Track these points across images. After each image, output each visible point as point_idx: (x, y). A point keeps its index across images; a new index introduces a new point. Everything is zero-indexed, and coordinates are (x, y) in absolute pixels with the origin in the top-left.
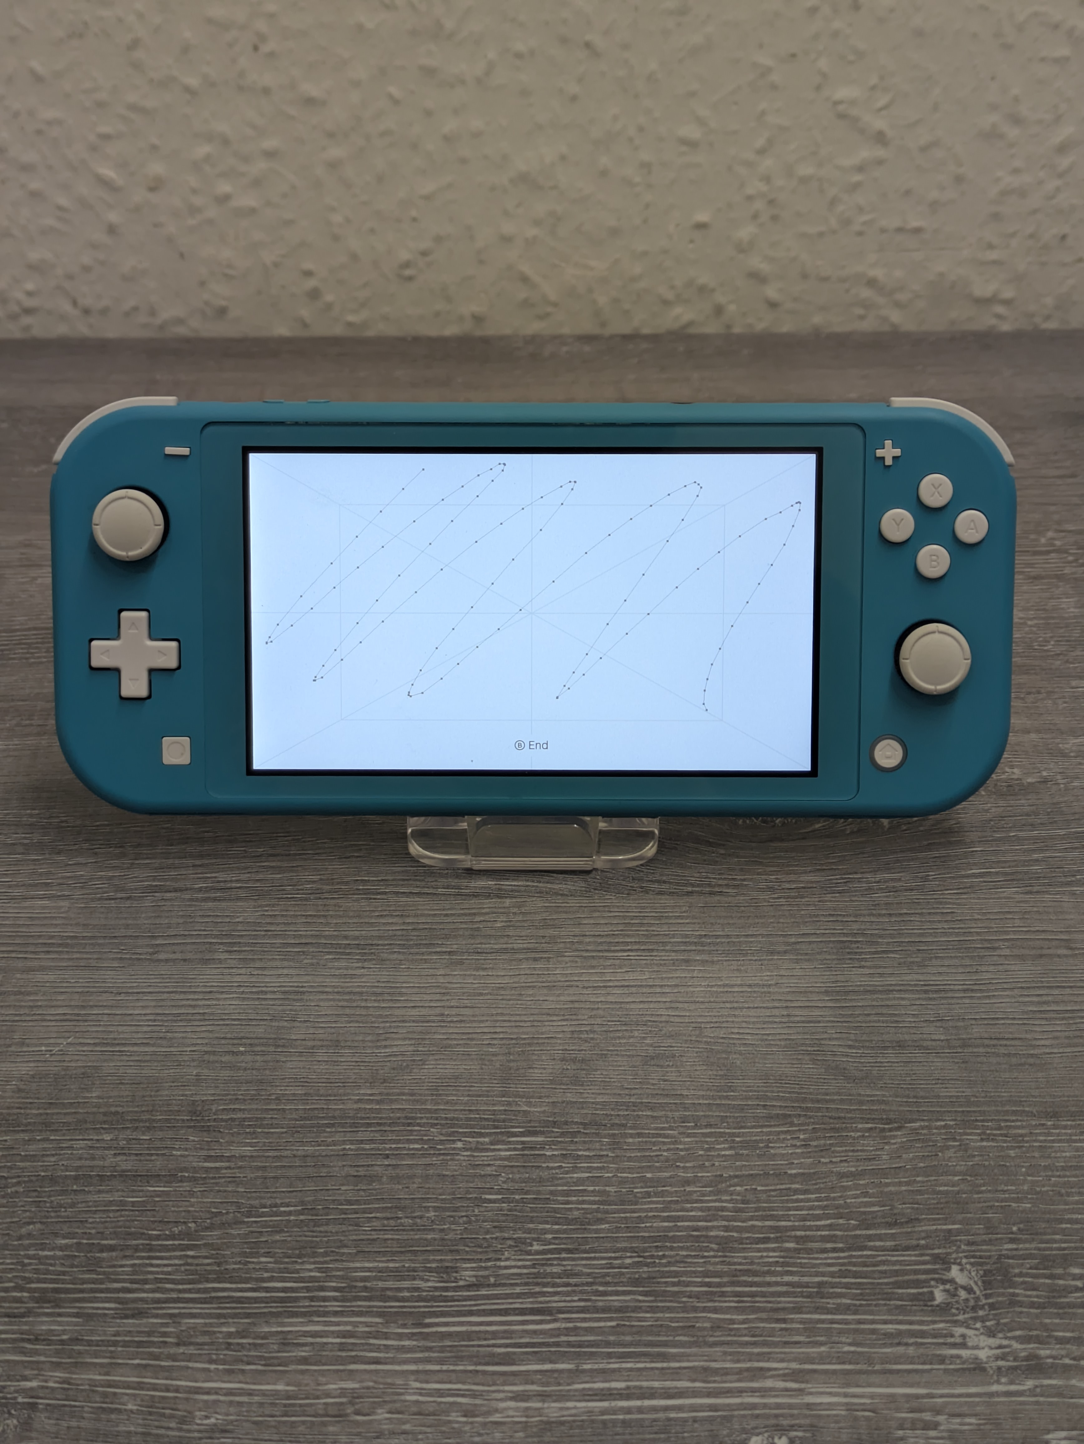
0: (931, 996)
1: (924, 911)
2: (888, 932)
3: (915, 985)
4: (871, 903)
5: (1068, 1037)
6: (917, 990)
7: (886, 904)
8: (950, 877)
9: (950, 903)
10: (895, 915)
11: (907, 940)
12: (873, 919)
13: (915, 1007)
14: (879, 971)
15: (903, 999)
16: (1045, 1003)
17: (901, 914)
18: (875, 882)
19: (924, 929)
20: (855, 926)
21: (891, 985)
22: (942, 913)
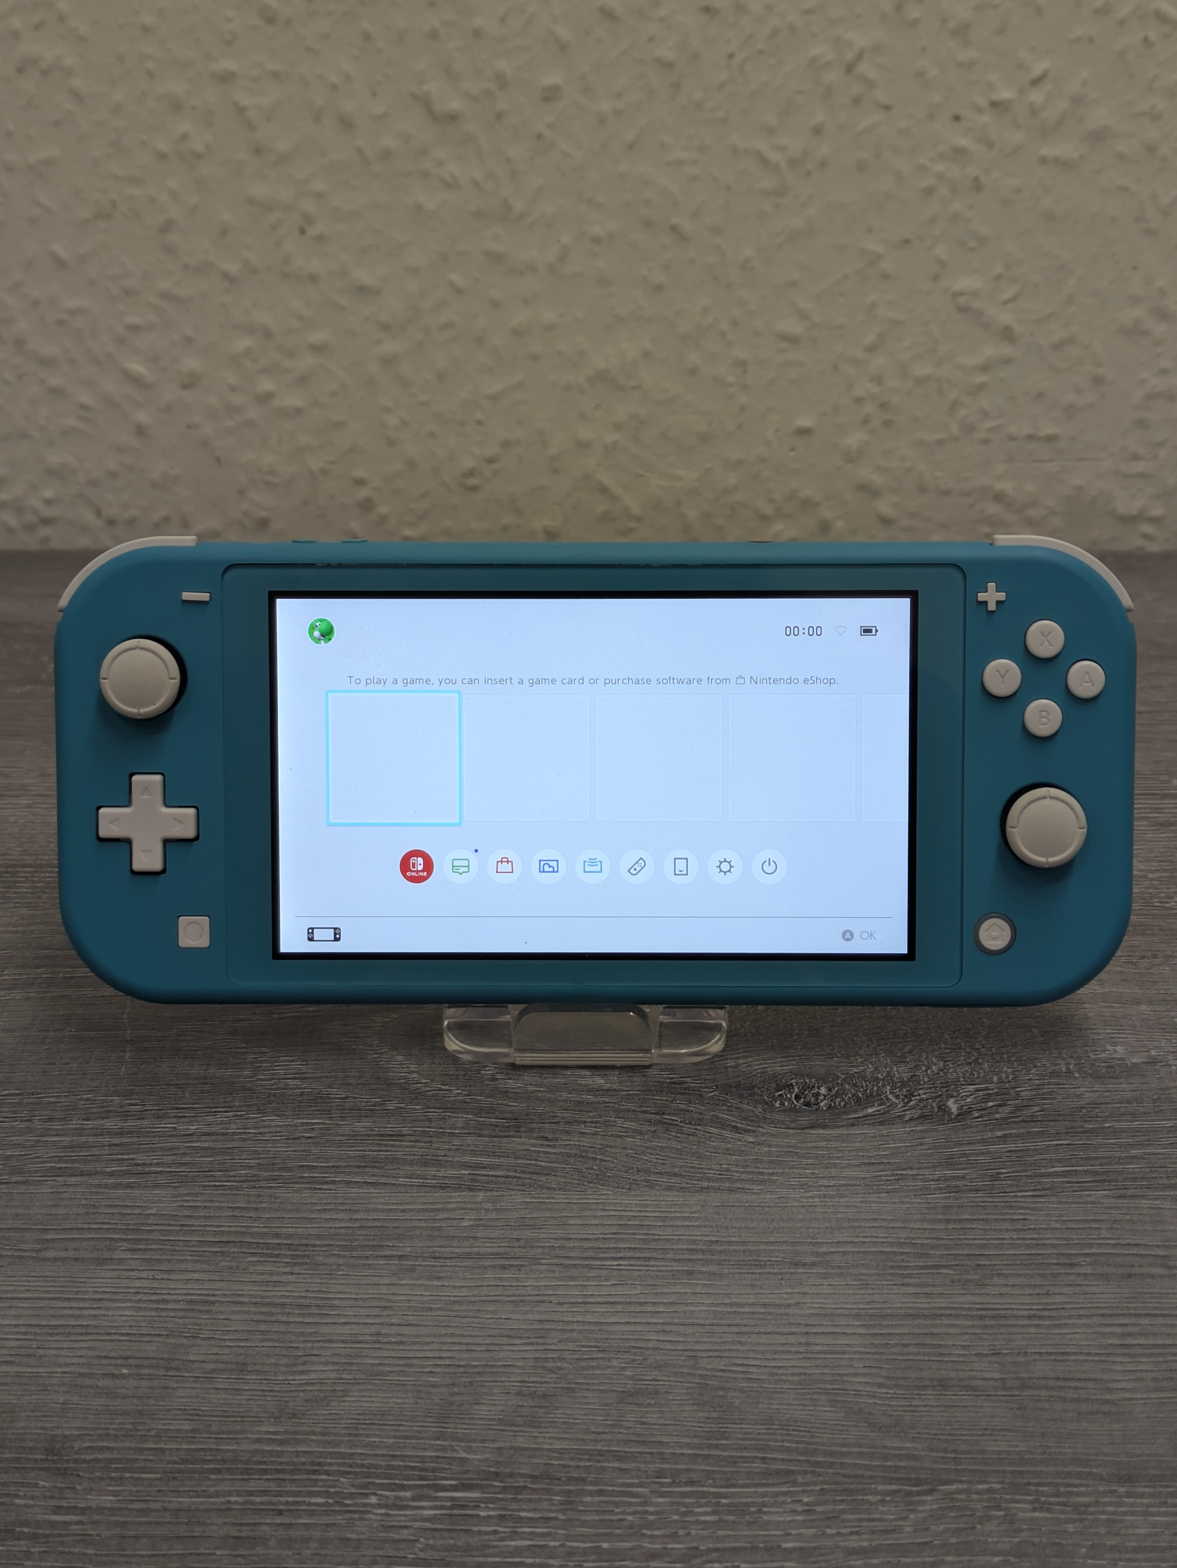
0: (988, 1322)
1: (990, 1217)
2: (942, 1242)
3: (970, 1309)
4: (925, 1205)
5: (1155, 1379)
6: (971, 1316)
7: (944, 1207)
8: (1027, 1176)
9: (1023, 1208)
10: (955, 1221)
11: (965, 1253)
12: (926, 1226)
13: (966, 1337)
14: (928, 1290)
15: (952, 1326)
16: (1130, 1335)
17: (961, 1220)
18: (933, 1180)
19: (988, 1239)
20: (903, 1234)
21: (940, 1308)
22: (1012, 1220)
